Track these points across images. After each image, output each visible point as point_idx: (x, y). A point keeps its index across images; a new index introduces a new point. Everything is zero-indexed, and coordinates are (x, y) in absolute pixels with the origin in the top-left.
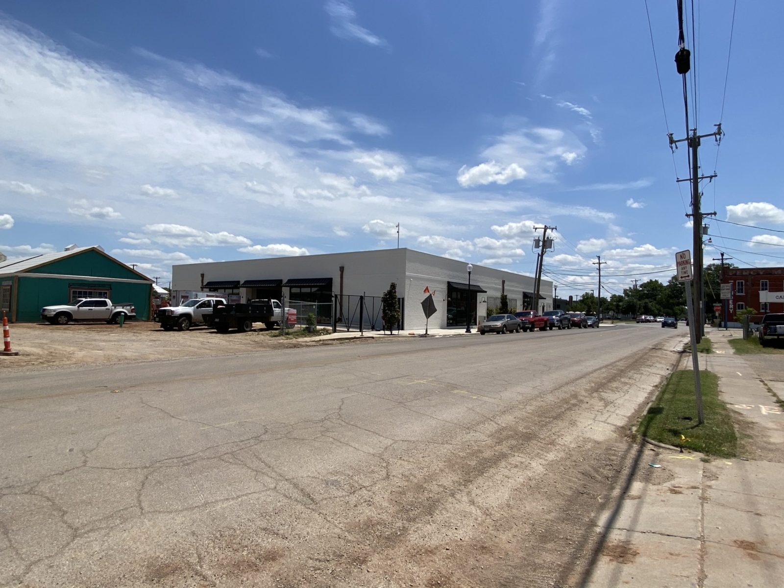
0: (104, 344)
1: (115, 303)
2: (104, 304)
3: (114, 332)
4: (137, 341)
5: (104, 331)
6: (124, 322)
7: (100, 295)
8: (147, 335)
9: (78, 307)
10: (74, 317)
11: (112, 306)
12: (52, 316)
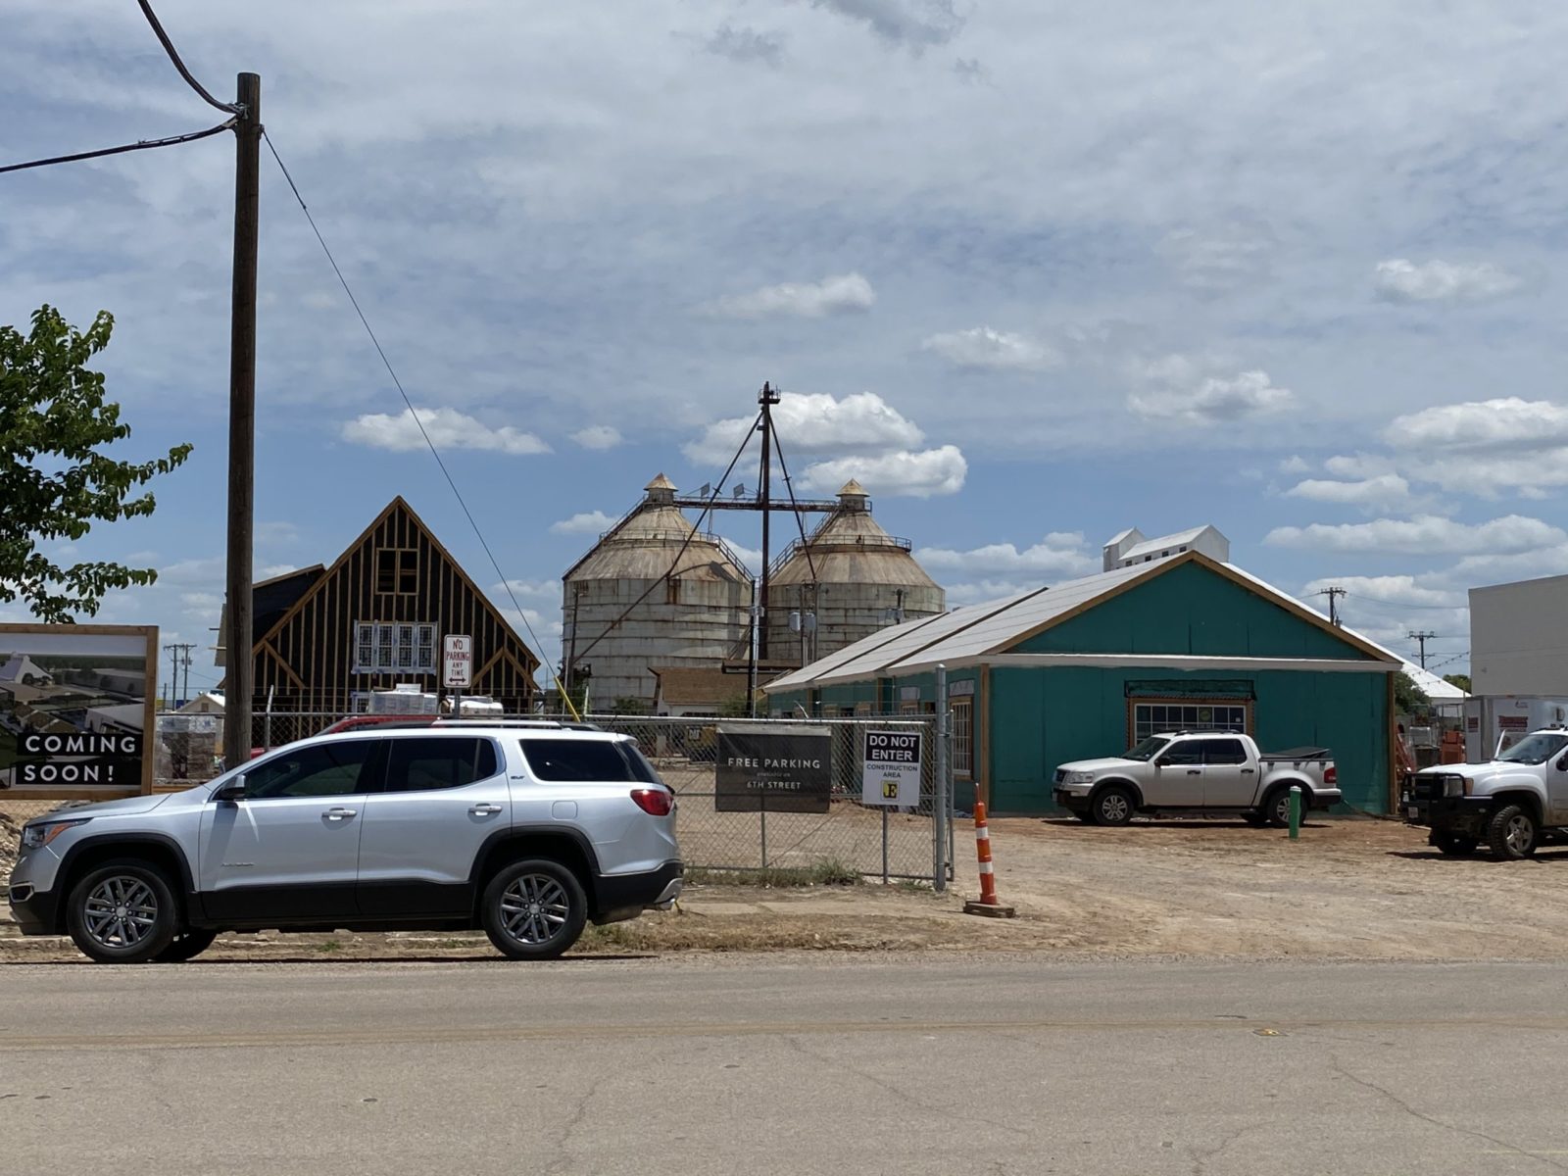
0: (1238, 895)
1: (1271, 749)
2: (1236, 753)
3: (1270, 855)
4: (1343, 891)
5: (1238, 852)
6: (1303, 818)
7: (1222, 721)
8: (1380, 872)
9: (1155, 764)
10: (1149, 798)
11: (1260, 761)
12: (1086, 794)
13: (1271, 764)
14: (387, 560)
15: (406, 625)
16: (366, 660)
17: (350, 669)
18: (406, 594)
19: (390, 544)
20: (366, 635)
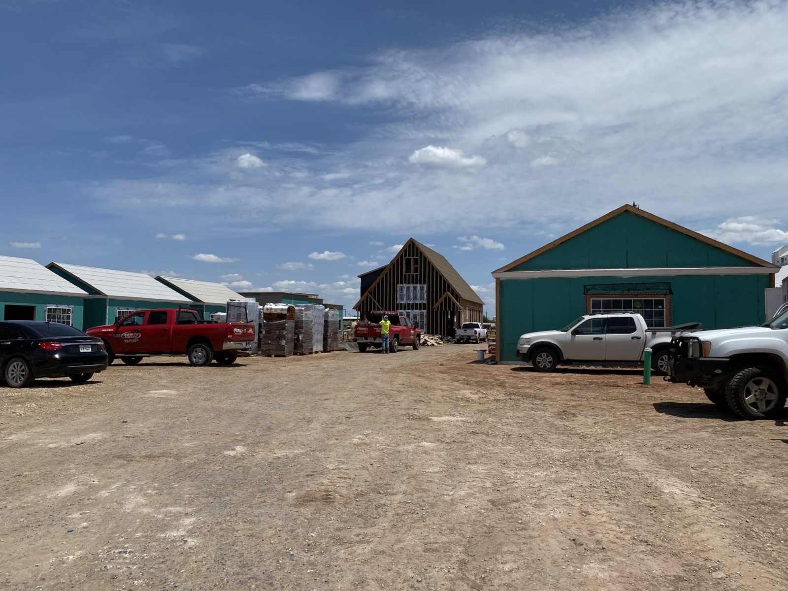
1: (655, 324)
2: (628, 326)
9: (572, 333)
10: (566, 356)
11: (646, 331)
12: (526, 352)
13: (654, 334)
14: (408, 261)
15: (415, 285)
16: (402, 299)
17: (397, 301)
18: (415, 274)
19: (409, 256)
20: (402, 289)
